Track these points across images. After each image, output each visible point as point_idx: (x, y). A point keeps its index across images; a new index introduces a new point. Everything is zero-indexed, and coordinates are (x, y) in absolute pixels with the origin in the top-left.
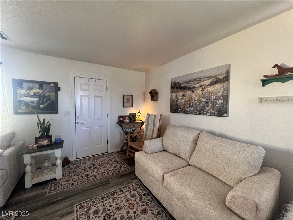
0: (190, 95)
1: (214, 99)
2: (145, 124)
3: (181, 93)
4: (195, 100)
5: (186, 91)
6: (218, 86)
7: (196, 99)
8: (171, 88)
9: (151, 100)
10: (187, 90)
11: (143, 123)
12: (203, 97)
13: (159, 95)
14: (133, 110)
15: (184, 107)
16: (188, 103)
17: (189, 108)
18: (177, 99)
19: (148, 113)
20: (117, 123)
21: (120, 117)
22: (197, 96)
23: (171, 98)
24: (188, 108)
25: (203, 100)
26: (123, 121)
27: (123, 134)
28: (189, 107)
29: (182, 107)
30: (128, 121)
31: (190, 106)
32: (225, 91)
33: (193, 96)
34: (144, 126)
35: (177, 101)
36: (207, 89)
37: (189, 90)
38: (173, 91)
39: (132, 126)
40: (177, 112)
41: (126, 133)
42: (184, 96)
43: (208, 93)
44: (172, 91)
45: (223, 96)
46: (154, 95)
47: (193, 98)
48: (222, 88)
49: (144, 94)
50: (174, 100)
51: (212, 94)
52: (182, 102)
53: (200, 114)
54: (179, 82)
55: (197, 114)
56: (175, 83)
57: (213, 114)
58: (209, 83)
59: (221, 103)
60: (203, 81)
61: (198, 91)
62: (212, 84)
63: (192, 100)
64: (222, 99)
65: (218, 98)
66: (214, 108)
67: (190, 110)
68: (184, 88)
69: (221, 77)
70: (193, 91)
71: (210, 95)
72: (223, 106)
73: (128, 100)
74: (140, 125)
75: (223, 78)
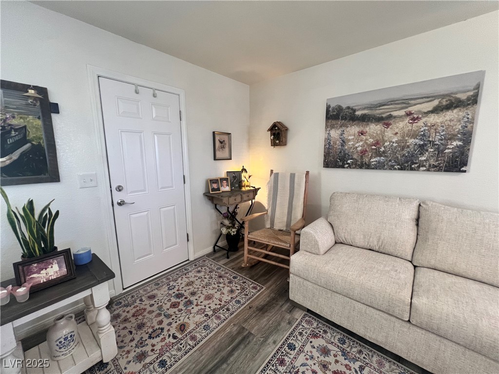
0: (379, 132)
3: (352, 130)
4: (391, 142)
5: (368, 124)
6: (453, 115)
7: (394, 140)
8: (328, 118)
9: (274, 145)
10: (372, 122)
12: (414, 136)
15: (362, 157)
16: (374, 147)
17: (375, 157)
18: (343, 141)
19: (272, 171)
22: (396, 133)
23: (328, 139)
24: (371, 158)
25: (411, 141)
28: (374, 155)
29: (355, 156)
31: (378, 154)
33: (386, 134)
35: (342, 145)
36: (424, 120)
37: (376, 123)
38: (333, 125)
40: (343, 167)
42: (362, 134)
43: (427, 128)
44: (329, 124)
45: (463, 134)
46: (281, 134)
47: (386, 139)
48: (464, 117)
50: (335, 143)
51: (435, 129)
52: (357, 147)
53: (401, 169)
54: (351, 106)
55: (395, 169)
56: (339, 109)
57: (438, 168)
58: (430, 109)
59: (457, 146)
60: (415, 105)
61: (401, 124)
62: (436, 110)
63: (384, 141)
64: (460, 140)
65: (452, 138)
66: (437, 157)
67: (379, 162)
68: (365, 119)
69: (463, 97)
70: (388, 125)
71: (432, 131)
72: (463, 153)
73: (222, 145)
74: (252, 195)
75: (468, 99)
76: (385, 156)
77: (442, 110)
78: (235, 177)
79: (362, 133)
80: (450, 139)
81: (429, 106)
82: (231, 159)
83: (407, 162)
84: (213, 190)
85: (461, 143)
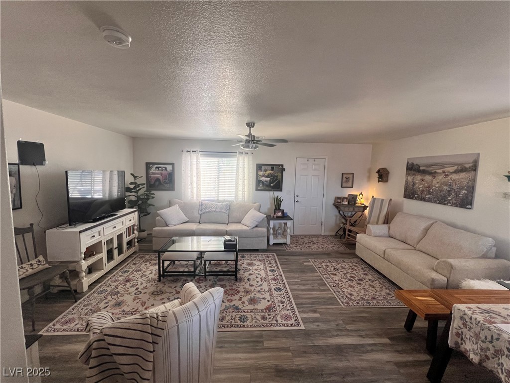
0: (430, 180)
1: (458, 189)
2: (368, 209)
3: (419, 177)
4: (435, 187)
5: (425, 175)
6: (463, 175)
7: (437, 186)
8: (407, 169)
9: (379, 181)
10: (427, 174)
11: (365, 207)
12: (446, 185)
13: (390, 176)
14: (353, 192)
15: (422, 194)
16: (428, 189)
17: (428, 195)
18: (413, 183)
19: (373, 197)
20: (333, 204)
21: (338, 198)
22: (438, 182)
23: (407, 182)
24: (426, 195)
26: (341, 203)
27: (338, 217)
29: (419, 193)
30: (346, 203)
31: (430, 193)
32: (471, 181)
33: (433, 182)
34: (367, 212)
35: (413, 186)
36: (451, 176)
37: (429, 175)
38: (410, 173)
39: (351, 209)
40: (412, 199)
41: (344, 217)
43: (451, 181)
44: (408, 173)
45: (468, 187)
46: (383, 176)
49: (369, 172)
50: (410, 184)
52: (420, 188)
53: (440, 203)
54: (418, 164)
55: (437, 203)
56: (413, 164)
57: (455, 205)
58: (453, 171)
59: (465, 194)
60: (447, 167)
61: (440, 177)
62: (456, 172)
63: (433, 186)
64: (466, 190)
65: (462, 188)
66: (456, 199)
67: (429, 198)
68: (424, 172)
69: (467, 166)
70: (435, 177)
71: (454, 183)
72: (467, 198)
73: (347, 180)
74: (362, 209)
75: (470, 168)
76: (433, 195)
77: (458, 172)
78: (353, 198)
79: (422, 180)
80: (462, 189)
81: (452, 169)
82: (352, 187)
83: (442, 199)
84: (338, 202)
85: (466, 192)
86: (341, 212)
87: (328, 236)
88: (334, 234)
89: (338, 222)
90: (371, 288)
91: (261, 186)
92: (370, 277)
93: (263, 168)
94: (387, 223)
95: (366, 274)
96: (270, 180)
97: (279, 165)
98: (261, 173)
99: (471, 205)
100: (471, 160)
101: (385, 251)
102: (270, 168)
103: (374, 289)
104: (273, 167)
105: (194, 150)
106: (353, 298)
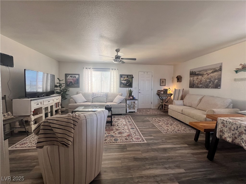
0: (201, 78)
1: (214, 80)
2: (173, 95)
4: (203, 81)
6: (215, 73)
8: (190, 74)
9: (177, 82)
11: (171, 95)
12: (208, 79)
13: (182, 79)
14: (166, 87)
16: (200, 82)
19: (175, 89)
20: (157, 94)
21: (159, 91)
22: (204, 78)
23: (190, 80)
24: (199, 85)
25: (208, 80)
26: (160, 93)
27: (159, 100)
29: (196, 85)
30: (163, 93)
31: (201, 84)
32: (219, 76)
34: (172, 97)
35: (193, 82)
36: (210, 75)
37: (200, 76)
39: (165, 95)
40: (193, 88)
41: (162, 100)
43: (210, 77)
44: (190, 76)
45: (218, 78)
46: (179, 79)
48: (218, 74)
49: (173, 78)
50: (192, 81)
52: (196, 82)
53: (206, 88)
54: (195, 71)
55: (204, 88)
56: (193, 72)
57: (213, 88)
59: (217, 82)
60: (208, 71)
61: (205, 76)
62: (212, 72)
64: (217, 80)
65: (216, 79)
66: (213, 85)
67: (201, 86)
68: (198, 75)
70: (203, 76)
71: (212, 78)
72: (218, 83)
73: (163, 82)
74: (170, 95)
75: (218, 70)
76: (202, 85)
78: (166, 90)
79: (197, 78)
81: (211, 71)
82: (165, 85)
83: (207, 86)
84: (159, 93)
85: (217, 81)
86: (160, 97)
87: (155, 109)
88: (157, 108)
89: (159, 102)
90: (177, 127)
91: (122, 85)
92: (176, 123)
93: (123, 76)
94: (182, 100)
95: (174, 122)
96: (126, 82)
97: (131, 75)
98: (122, 79)
99: (220, 86)
100: (219, 66)
101: (182, 110)
102: (126, 76)
103: (178, 127)
104: (128, 76)
105: (90, 68)
106: (169, 130)
